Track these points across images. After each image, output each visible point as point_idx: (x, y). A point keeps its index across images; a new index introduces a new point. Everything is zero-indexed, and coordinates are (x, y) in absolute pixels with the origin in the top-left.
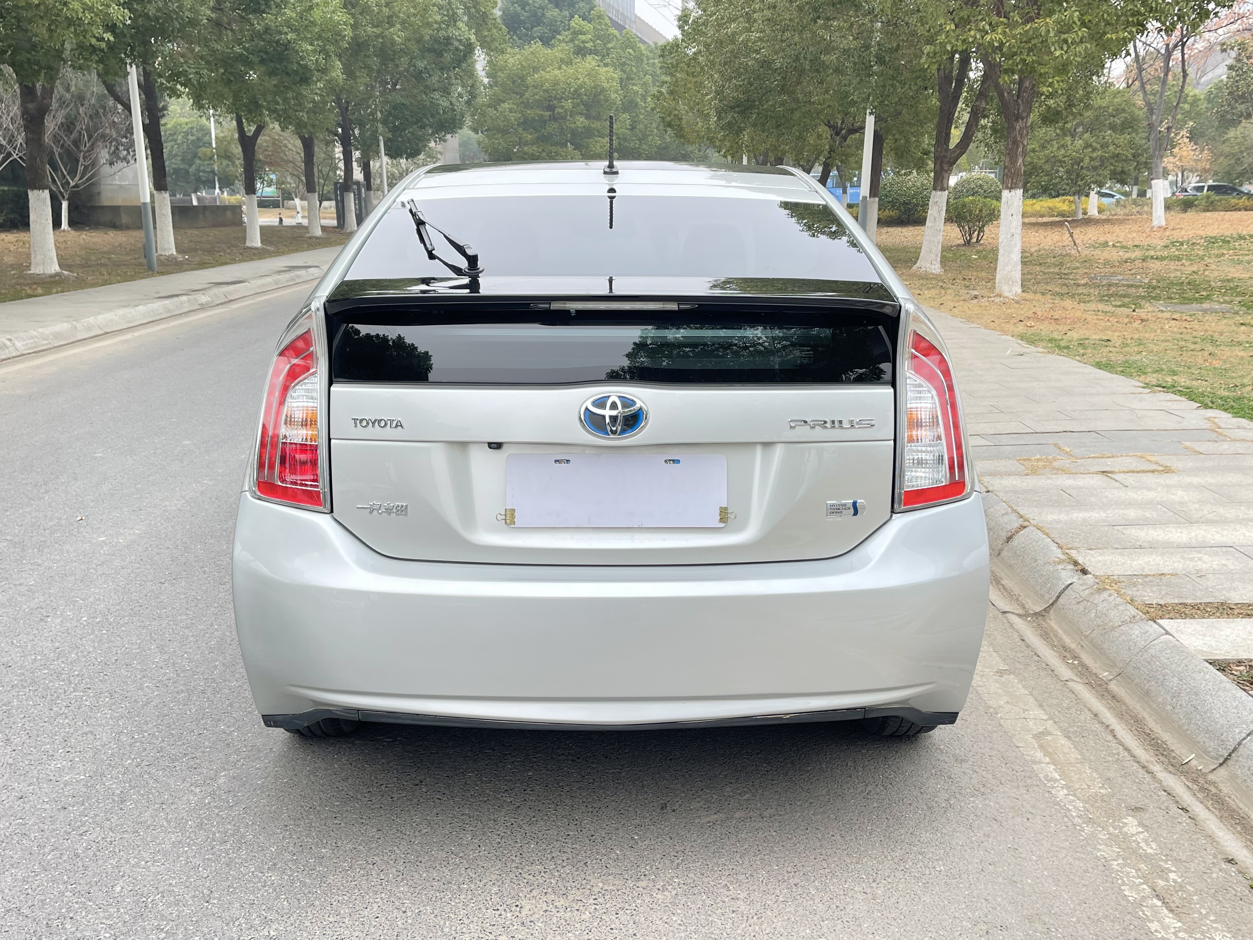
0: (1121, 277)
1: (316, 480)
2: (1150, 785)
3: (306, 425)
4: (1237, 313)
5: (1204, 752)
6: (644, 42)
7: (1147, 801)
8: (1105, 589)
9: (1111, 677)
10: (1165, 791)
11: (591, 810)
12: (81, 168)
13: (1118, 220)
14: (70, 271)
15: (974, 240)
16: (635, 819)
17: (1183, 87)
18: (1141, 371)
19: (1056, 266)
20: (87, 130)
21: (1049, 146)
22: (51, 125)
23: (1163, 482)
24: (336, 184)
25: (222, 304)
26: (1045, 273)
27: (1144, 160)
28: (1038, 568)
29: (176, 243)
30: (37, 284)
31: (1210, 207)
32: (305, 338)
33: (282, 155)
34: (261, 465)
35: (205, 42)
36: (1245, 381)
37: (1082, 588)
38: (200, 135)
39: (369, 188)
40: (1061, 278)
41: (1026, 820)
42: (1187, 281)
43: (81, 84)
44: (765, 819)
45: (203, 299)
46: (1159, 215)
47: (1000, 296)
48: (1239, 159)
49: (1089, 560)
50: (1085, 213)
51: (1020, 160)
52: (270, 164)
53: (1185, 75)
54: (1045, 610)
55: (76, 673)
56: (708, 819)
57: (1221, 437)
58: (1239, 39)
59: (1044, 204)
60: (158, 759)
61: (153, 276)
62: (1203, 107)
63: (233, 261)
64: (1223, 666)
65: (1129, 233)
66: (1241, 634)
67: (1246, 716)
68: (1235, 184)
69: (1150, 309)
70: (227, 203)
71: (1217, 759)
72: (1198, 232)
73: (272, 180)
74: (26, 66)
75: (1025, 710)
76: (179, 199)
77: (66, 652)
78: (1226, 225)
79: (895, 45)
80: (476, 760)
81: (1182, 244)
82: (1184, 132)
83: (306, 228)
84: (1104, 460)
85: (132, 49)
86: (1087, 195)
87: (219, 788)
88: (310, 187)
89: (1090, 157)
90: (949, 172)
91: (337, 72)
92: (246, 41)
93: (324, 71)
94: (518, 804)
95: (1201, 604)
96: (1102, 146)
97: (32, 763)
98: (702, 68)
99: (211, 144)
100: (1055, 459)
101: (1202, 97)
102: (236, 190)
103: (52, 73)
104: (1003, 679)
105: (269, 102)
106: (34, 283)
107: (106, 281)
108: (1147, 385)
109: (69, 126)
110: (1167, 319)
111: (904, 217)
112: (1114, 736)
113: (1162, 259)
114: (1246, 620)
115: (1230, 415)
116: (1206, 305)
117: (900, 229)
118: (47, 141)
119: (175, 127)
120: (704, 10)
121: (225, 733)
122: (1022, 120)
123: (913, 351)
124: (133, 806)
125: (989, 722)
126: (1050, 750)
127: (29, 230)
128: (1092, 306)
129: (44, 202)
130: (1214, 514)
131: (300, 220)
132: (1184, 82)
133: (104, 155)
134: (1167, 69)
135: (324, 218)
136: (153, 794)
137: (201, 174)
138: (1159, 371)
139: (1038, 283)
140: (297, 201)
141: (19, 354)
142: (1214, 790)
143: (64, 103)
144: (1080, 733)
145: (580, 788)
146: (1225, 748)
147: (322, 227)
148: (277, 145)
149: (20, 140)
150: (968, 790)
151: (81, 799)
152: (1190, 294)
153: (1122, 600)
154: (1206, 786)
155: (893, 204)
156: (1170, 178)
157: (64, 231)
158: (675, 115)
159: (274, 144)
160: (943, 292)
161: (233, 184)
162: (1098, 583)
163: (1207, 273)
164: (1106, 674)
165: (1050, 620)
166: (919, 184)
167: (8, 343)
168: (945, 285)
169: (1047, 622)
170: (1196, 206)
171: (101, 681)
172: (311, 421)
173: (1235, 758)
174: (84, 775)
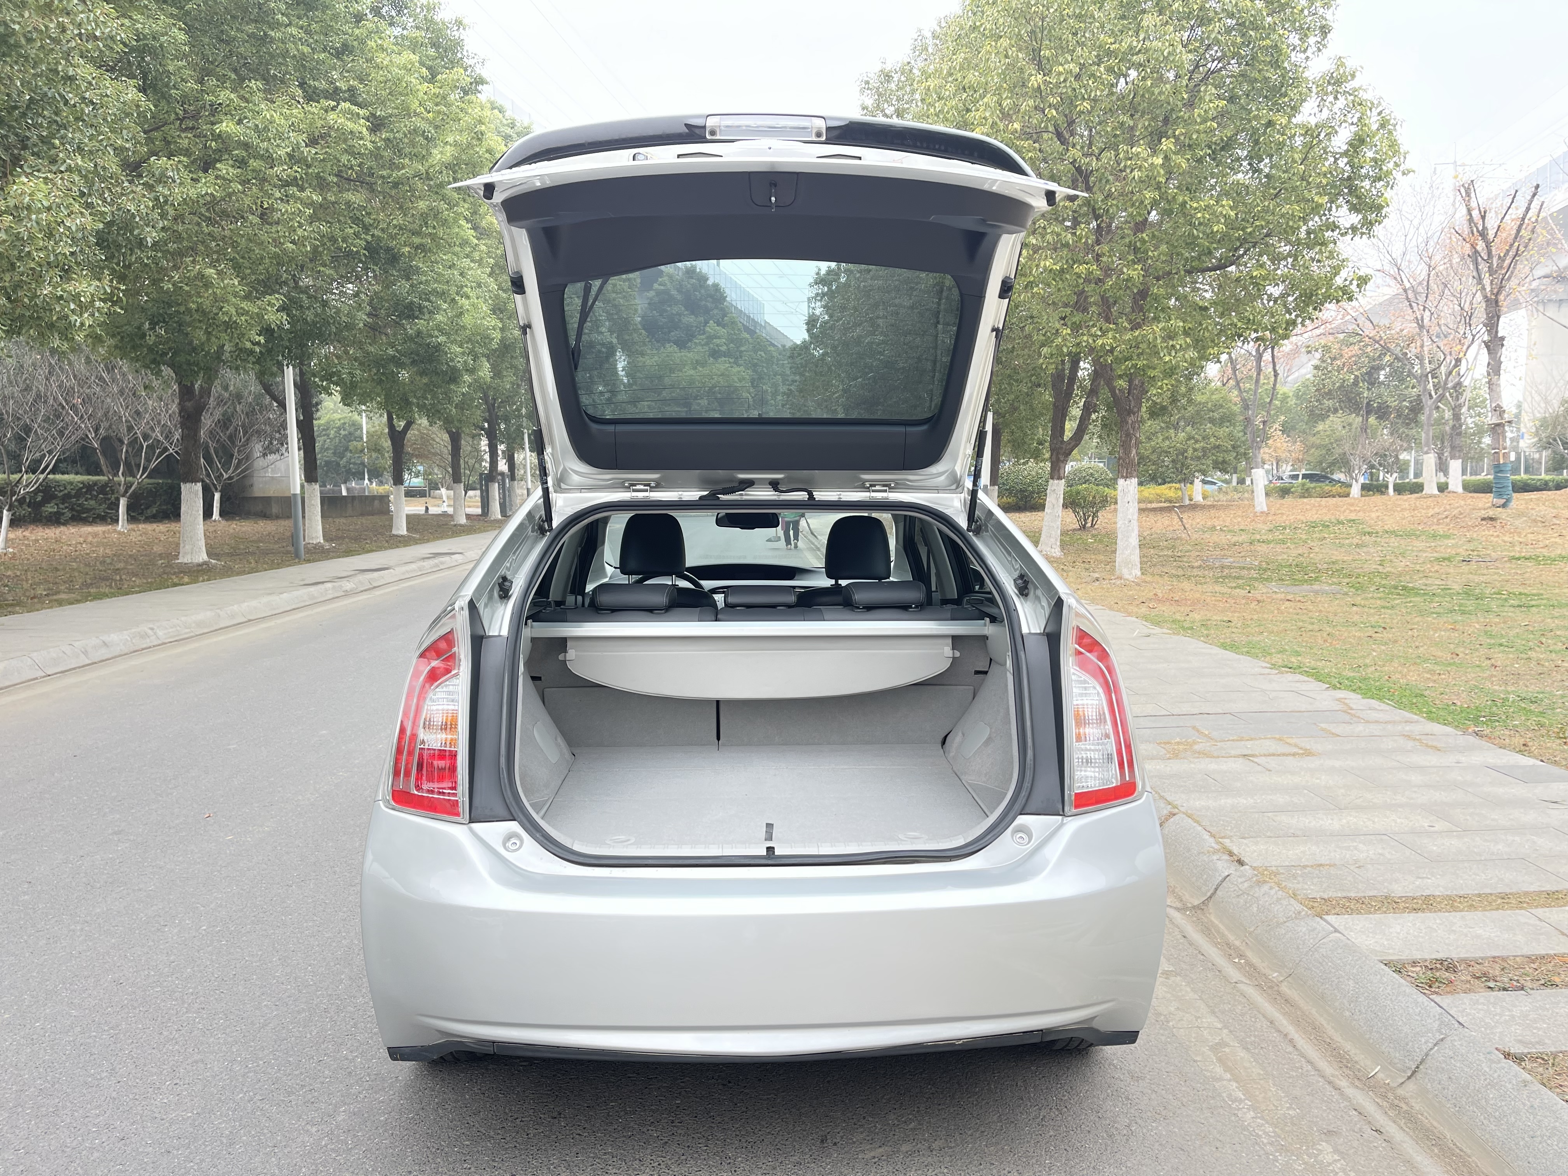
0: (1232, 560)
1: (454, 788)
2: (1339, 1103)
3: (446, 729)
4: (1346, 594)
5: (1390, 1063)
6: (774, 345)
7: (1339, 1123)
8: (1265, 882)
9: (1282, 979)
10: (1355, 1110)
11: (745, 1145)
12: (235, 461)
13: (1222, 505)
14: (218, 560)
15: (1089, 525)
16: (794, 1155)
17: (1275, 385)
18: (1266, 653)
19: (1169, 549)
20: (243, 426)
21: (1154, 438)
22: (208, 421)
23: (1305, 766)
24: (481, 475)
25: (365, 590)
26: (1160, 556)
27: (1243, 450)
28: (1192, 858)
29: (323, 531)
30: (184, 573)
31: (1306, 493)
32: (448, 639)
33: (430, 447)
34: (396, 773)
35: (360, 345)
36: (1368, 661)
37: (1240, 880)
38: (352, 429)
39: (513, 478)
40: (1175, 561)
41: (1214, 1149)
42: (1294, 563)
43: (239, 384)
44: (934, 1153)
45: (348, 585)
46: (1261, 502)
47: (1121, 579)
48: (1329, 450)
49: (1244, 849)
50: (1191, 500)
51: (1134, 451)
52: (417, 457)
53: (1276, 375)
54: (1203, 903)
55: (191, 990)
56: (872, 1154)
57: (1355, 719)
58: (1323, 342)
59: (1152, 490)
60: (272, 1092)
61: (299, 563)
62: (1293, 403)
63: (380, 548)
64: (1399, 969)
65: (1235, 518)
66: (1411, 931)
67: (1431, 1024)
68: (1327, 473)
69: (1265, 591)
70: (376, 493)
71: (1404, 1071)
72: (1298, 517)
73: (419, 472)
74: (185, 367)
75: (1197, 1018)
76: (330, 490)
77: (182, 966)
78: (1324, 511)
79: (1010, 347)
80: (619, 1086)
81: (1285, 528)
82: (1276, 426)
83: (452, 516)
84: (1243, 743)
85: (290, 351)
86: (1192, 483)
87: (337, 1126)
88: (456, 479)
89: (1193, 448)
90: (1065, 462)
91: (485, 371)
92: (399, 344)
93: (472, 371)
94: (666, 1139)
95: (1365, 897)
96: (1203, 438)
97: (137, 1097)
98: (830, 369)
99: (362, 438)
100: (1195, 743)
101: (1291, 394)
102: (384, 481)
103: (211, 374)
104: (1170, 982)
105: (418, 399)
106: (181, 572)
107: (253, 569)
108: (1274, 666)
109: (225, 422)
110: (1281, 600)
111: (1021, 503)
112: (1294, 1046)
113: (1268, 542)
114: (1413, 916)
115: (1360, 696)
116: (1316, 587)
117: (1017, 514)
118: (202, 436)
119: (328, 423)
120: (831, 316)
121: (347, 1059)
122: (1134, 414)
123: (1077, 646)
124: (242, 1149)
125: (1161, 1031)
126: (1230, 1064)
127: (180, 521)
128: (1209, 588)
129: (196, 494)
130: (1361, 800)
131: (446, 509)
132: (1276, 380)
133: (257, 448)
134: (1259, 370)
135: (469, 507)
136: (264, 1134)
137: (351, 466)
138: (1282, 651)
139: (1155, 565)
140: (443, 491)
141: (160, 642)
142: (1405, 1107)
143: (222, 401)
144: (1259, 1045)
145: (732, 1119)
146: (1412, 1060)
147: (466, 515)
148: (425, 439)
149: (177, 436)
150: (1149, 1114)
151: (187, 1141)
152: (1299, 576)
153: (1284, 894)
154: (1396, 1102)
155: (1010, 491)
156: (1266, 466)
157: (215, 521)
158: (804, 411)
159: (422, 438)
160: (1065, 574)
161: (381, 475)
162: (1256, 875)
163: (1311, 555)
164: (1275, 974)
165: (1210, 914)
166: (1034, 473)
167: (150, 632)
168: (1065, 568)
169: (1206, 917)
170: (1292, 493)
171: (216, 999)
172: (451, 725)
173: (1424, 1070)
174: (192, 1112)
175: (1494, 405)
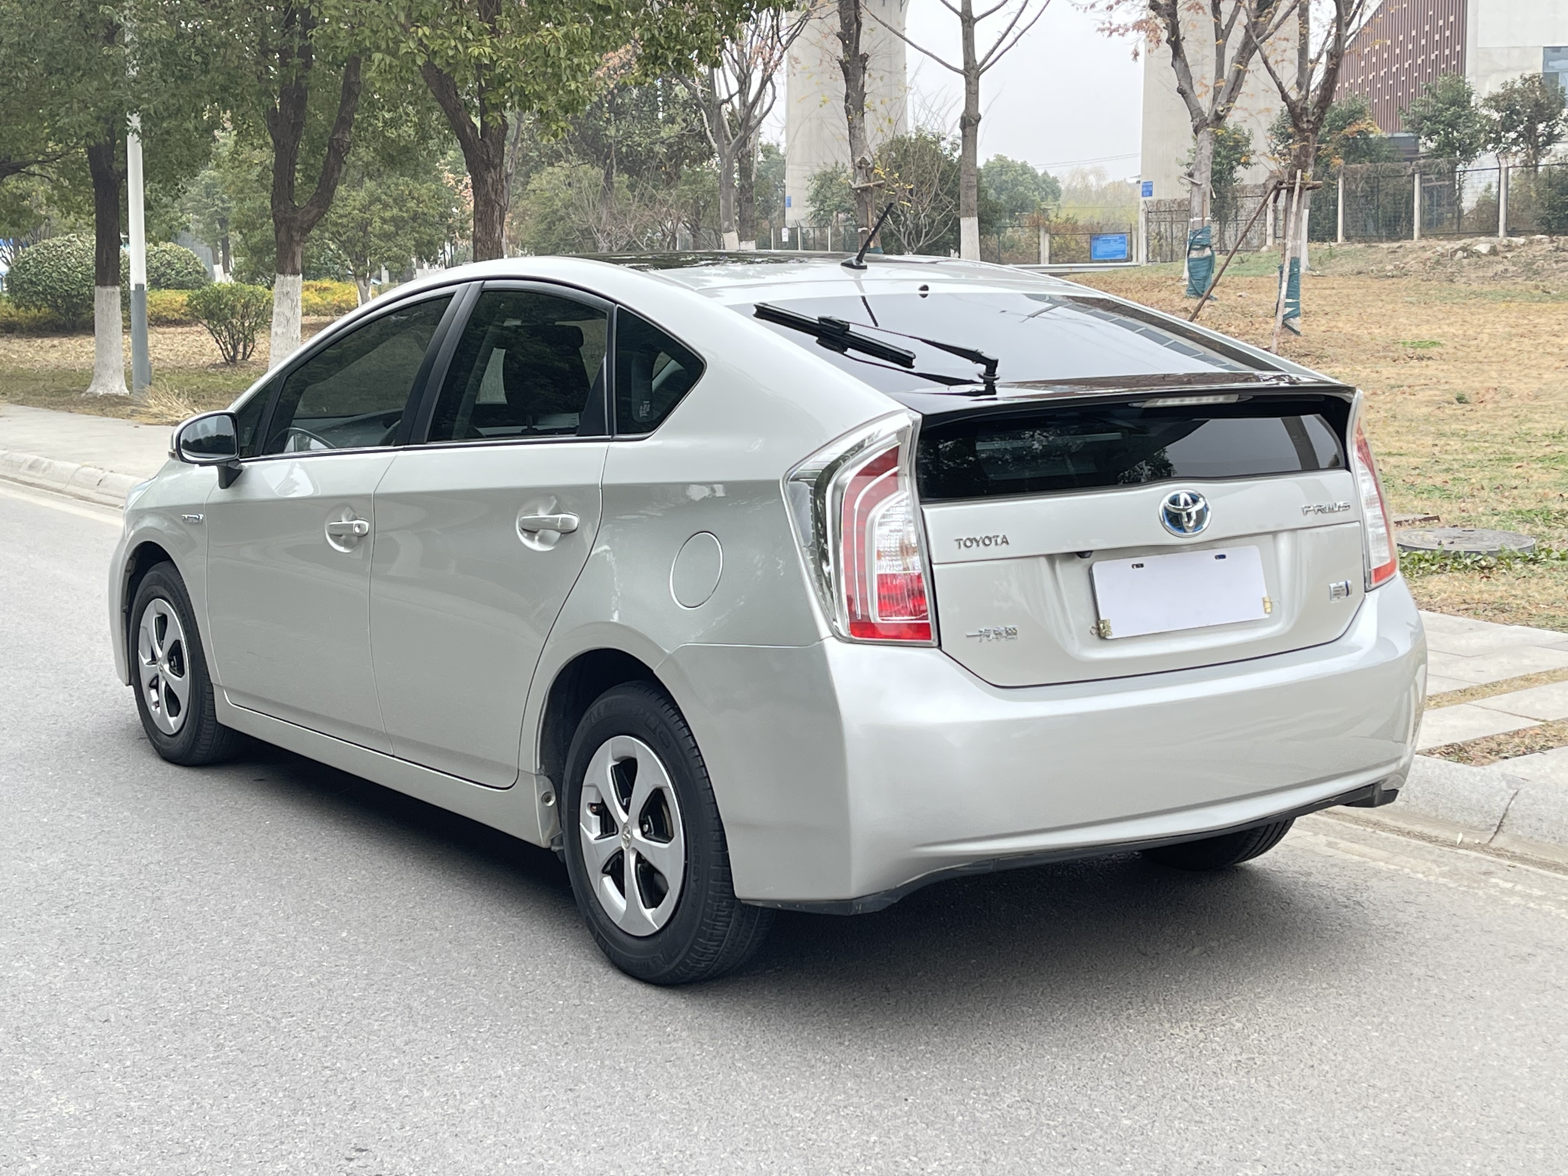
2: (1467, 858)
5: (1472, 829)
15: (240, 357)
32: (887, 457)
67: (1498, 785)
71: (1490, 829)
89: (381, 218)
112: (1382, 835)
142: (1508, 854)
144: (1357, 838)
146: (1493, 818)
154: (1498, 852)
173: (1510, 822)
175: (858, 160)
